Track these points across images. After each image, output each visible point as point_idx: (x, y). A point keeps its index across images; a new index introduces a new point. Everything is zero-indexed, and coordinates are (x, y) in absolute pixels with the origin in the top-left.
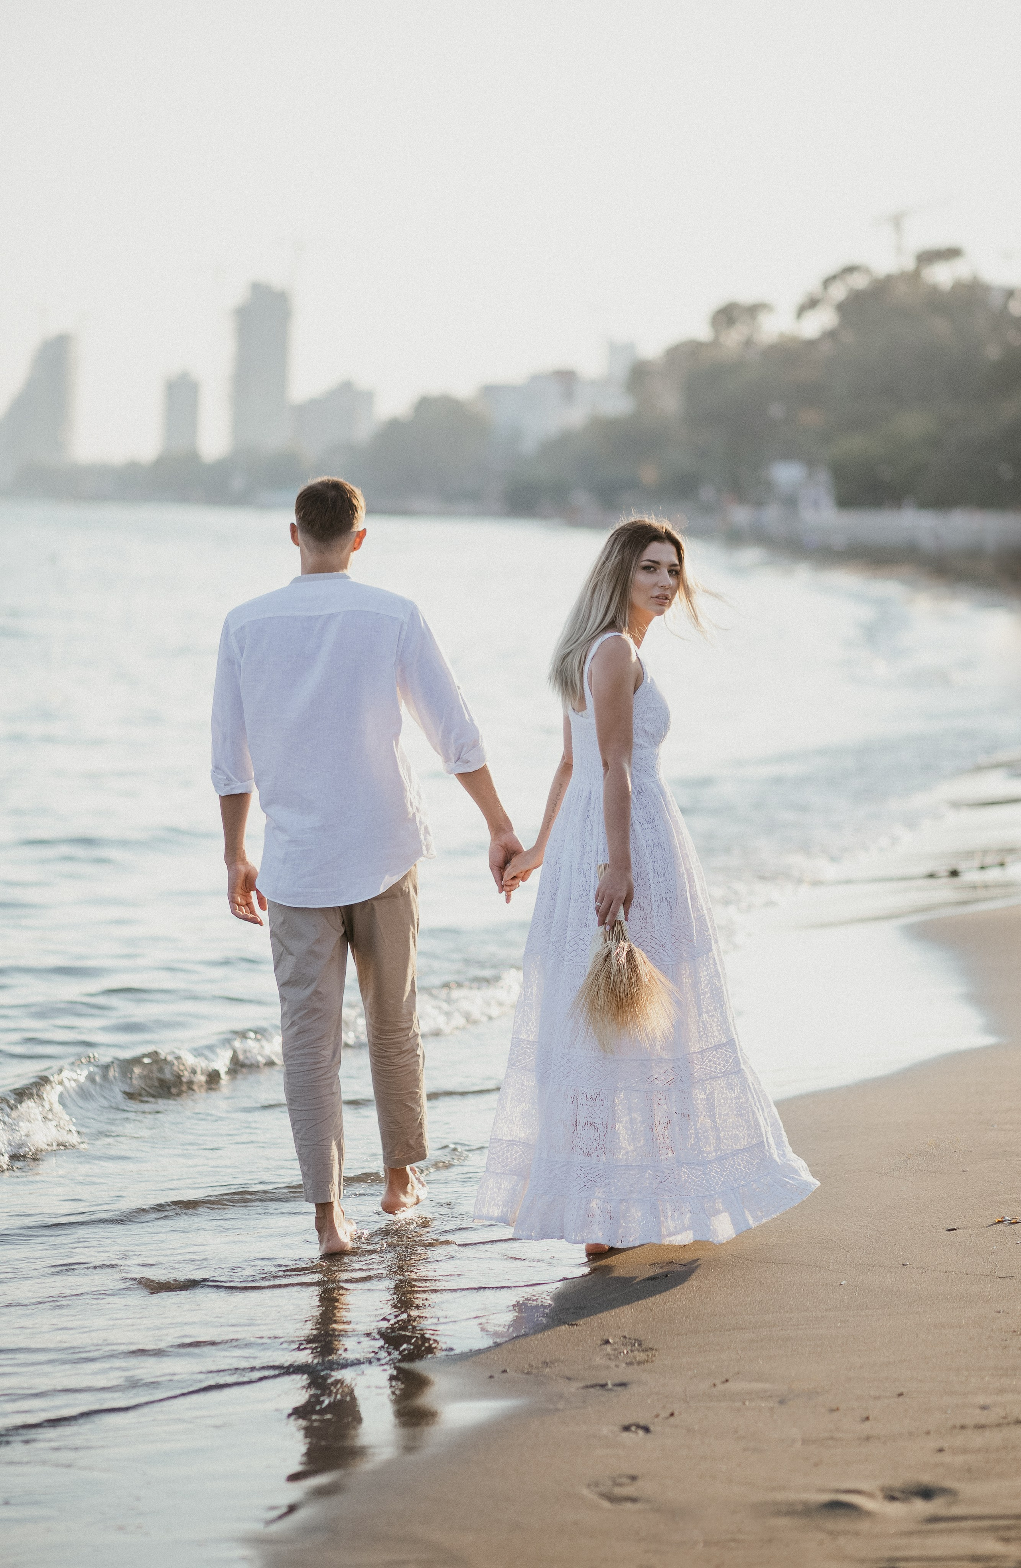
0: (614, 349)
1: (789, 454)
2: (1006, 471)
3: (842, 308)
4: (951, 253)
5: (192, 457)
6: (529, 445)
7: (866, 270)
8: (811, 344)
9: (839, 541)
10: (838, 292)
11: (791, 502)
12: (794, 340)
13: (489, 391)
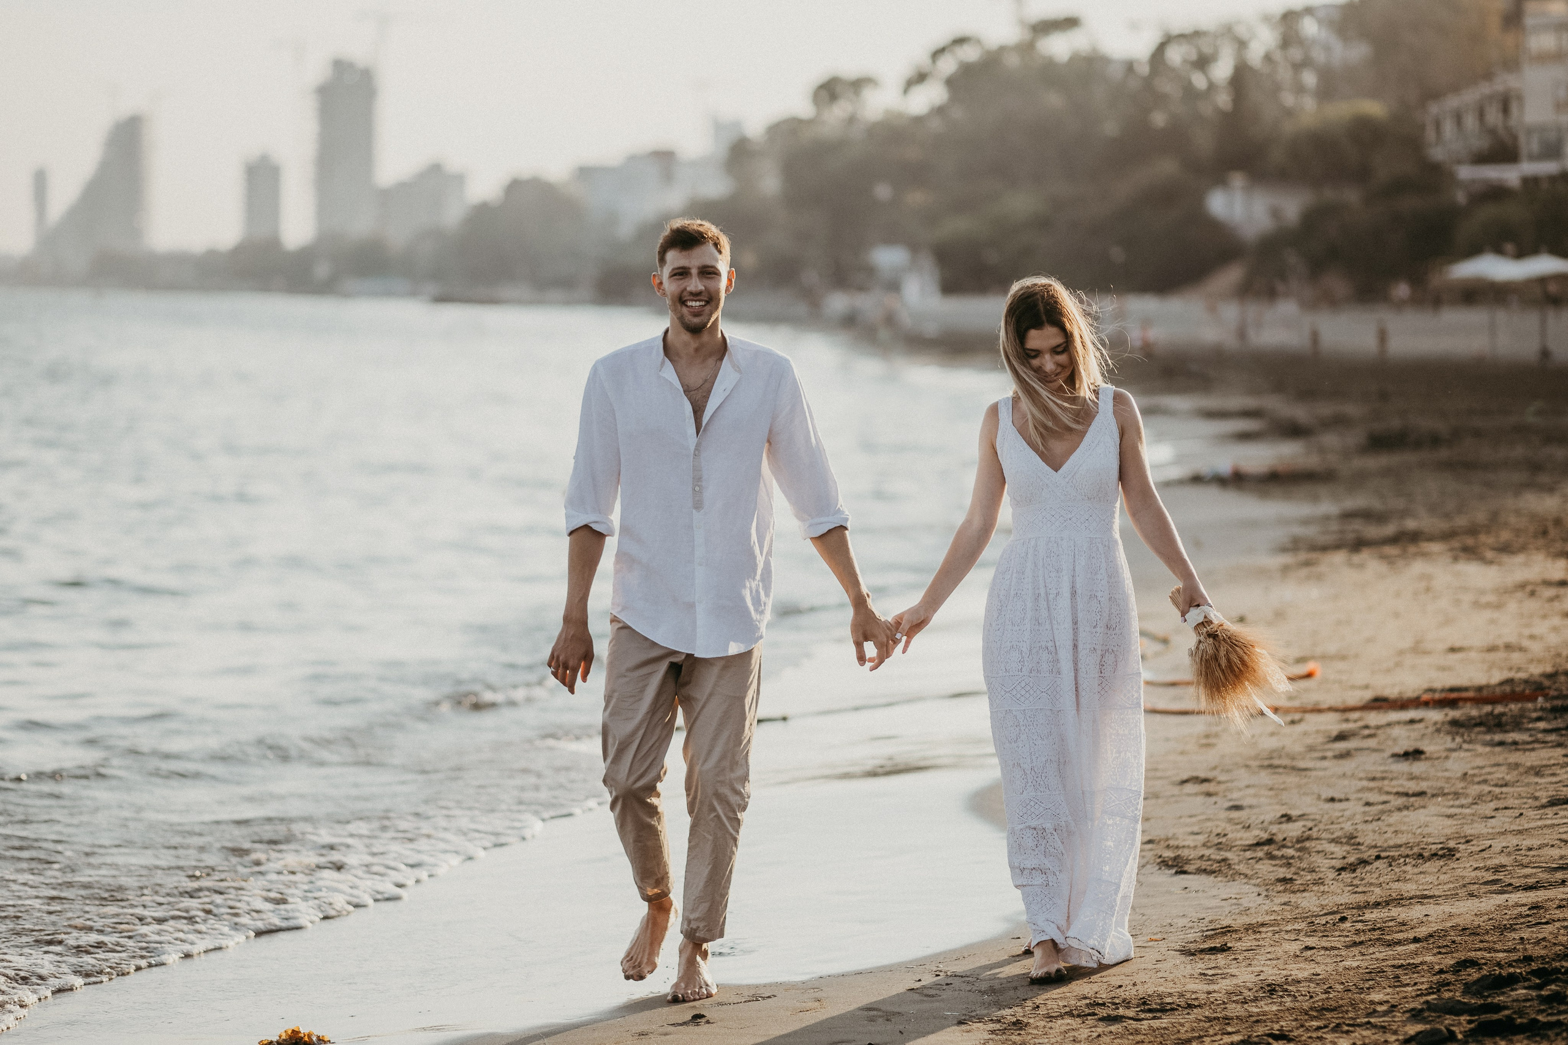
0: (718, 126)
1: (891, 238)
2: (1117, 254)
3: (951, 82)
4: (1070, 23)
5: (273, 244)
6: (626, 230)
7: (978, 42)
8: (918, 120)
9: (931, 329)
10: (948, 65)
11: (894, 286)
12: (900, 115)
13: (585, 173)
